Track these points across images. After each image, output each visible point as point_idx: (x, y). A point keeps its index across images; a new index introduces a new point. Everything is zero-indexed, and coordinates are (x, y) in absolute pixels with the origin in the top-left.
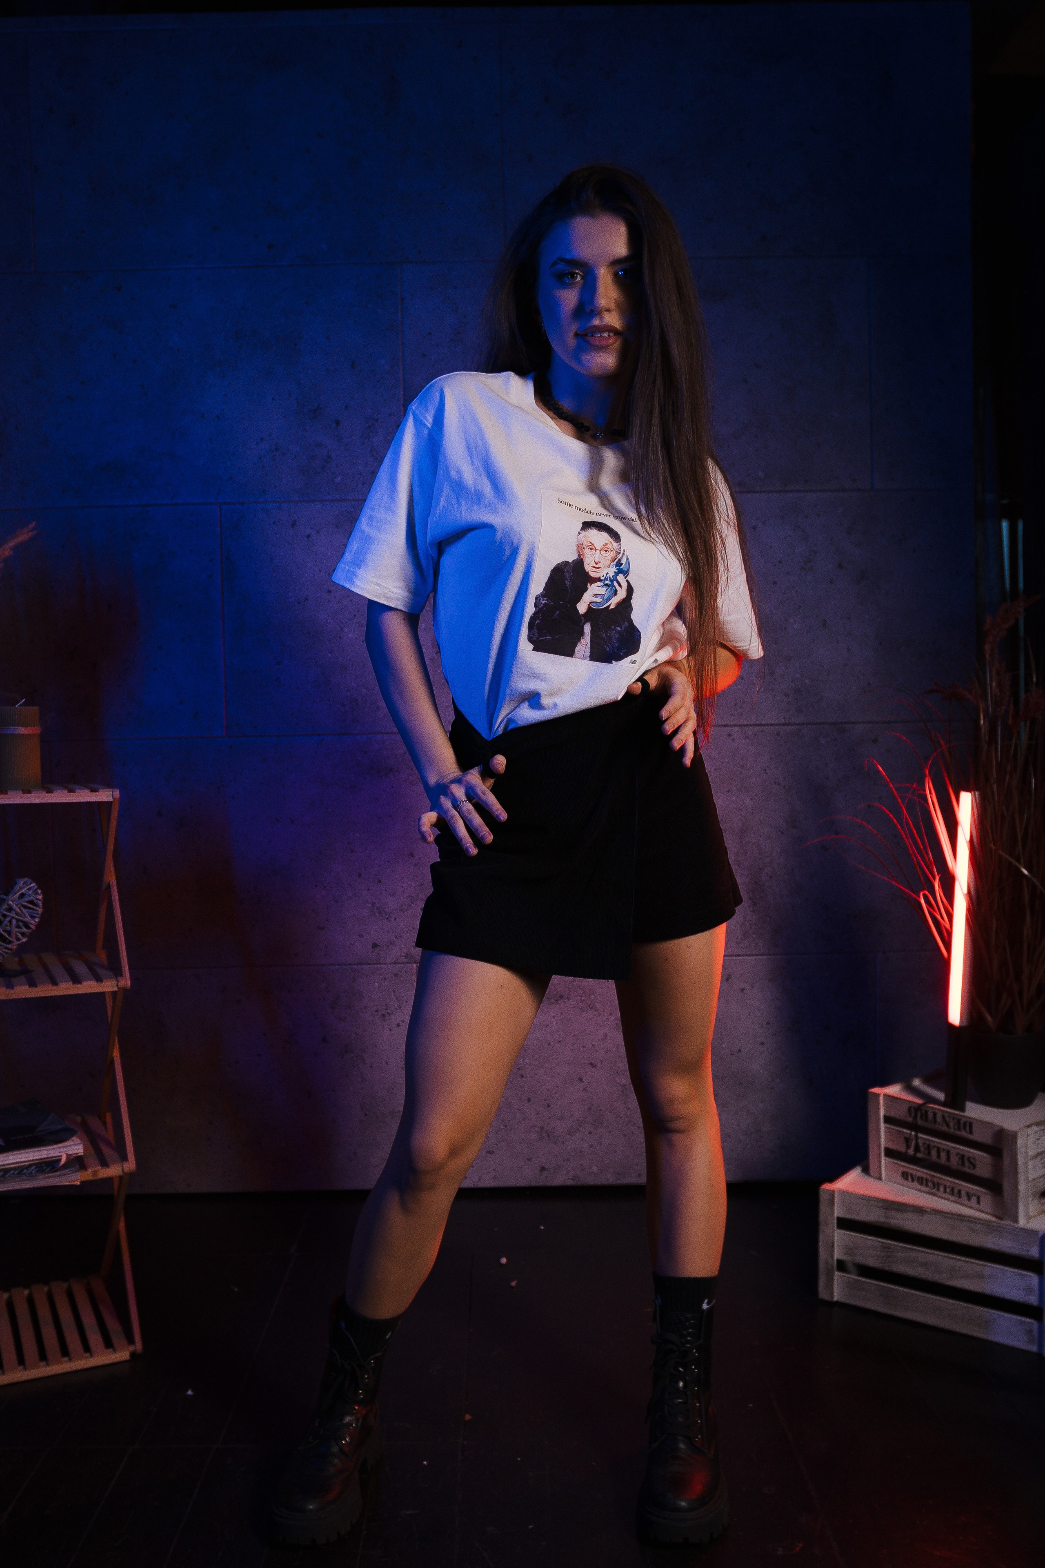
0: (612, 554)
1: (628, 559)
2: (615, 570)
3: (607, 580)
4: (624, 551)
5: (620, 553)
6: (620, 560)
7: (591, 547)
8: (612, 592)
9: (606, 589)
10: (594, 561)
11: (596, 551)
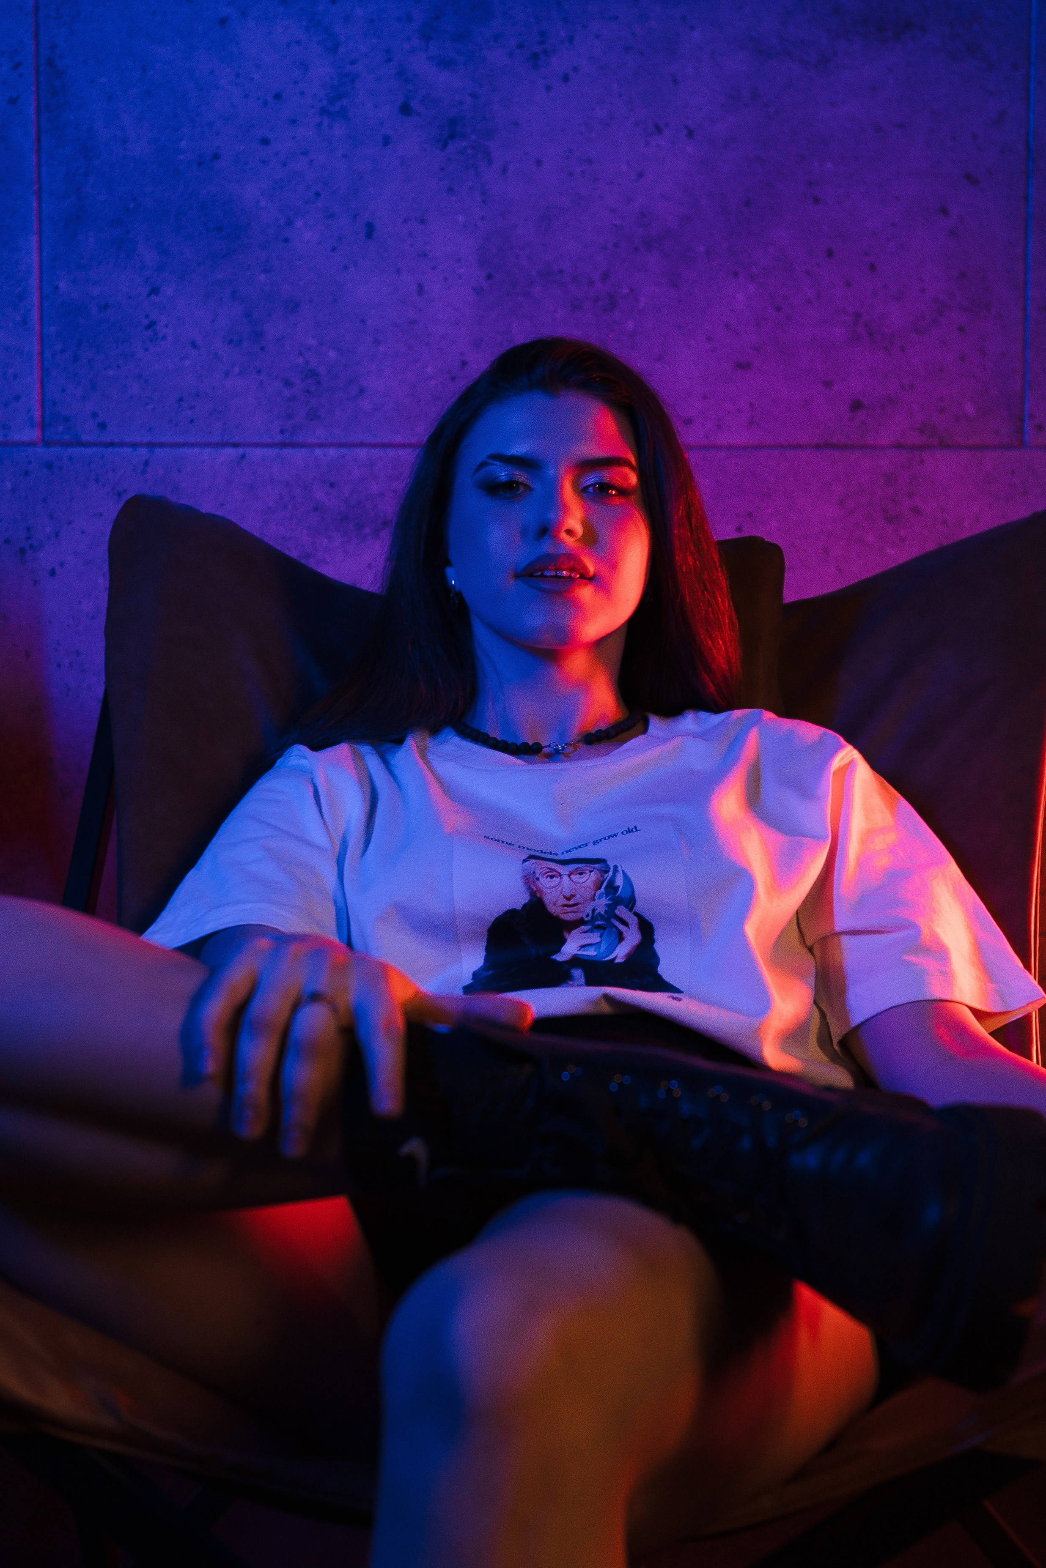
3: (597, 919)
6: (611, 883)
7: (550, 874)
8: (613, 937)
9: (599, 934)
10: (561, 896)
11: (561, 878)
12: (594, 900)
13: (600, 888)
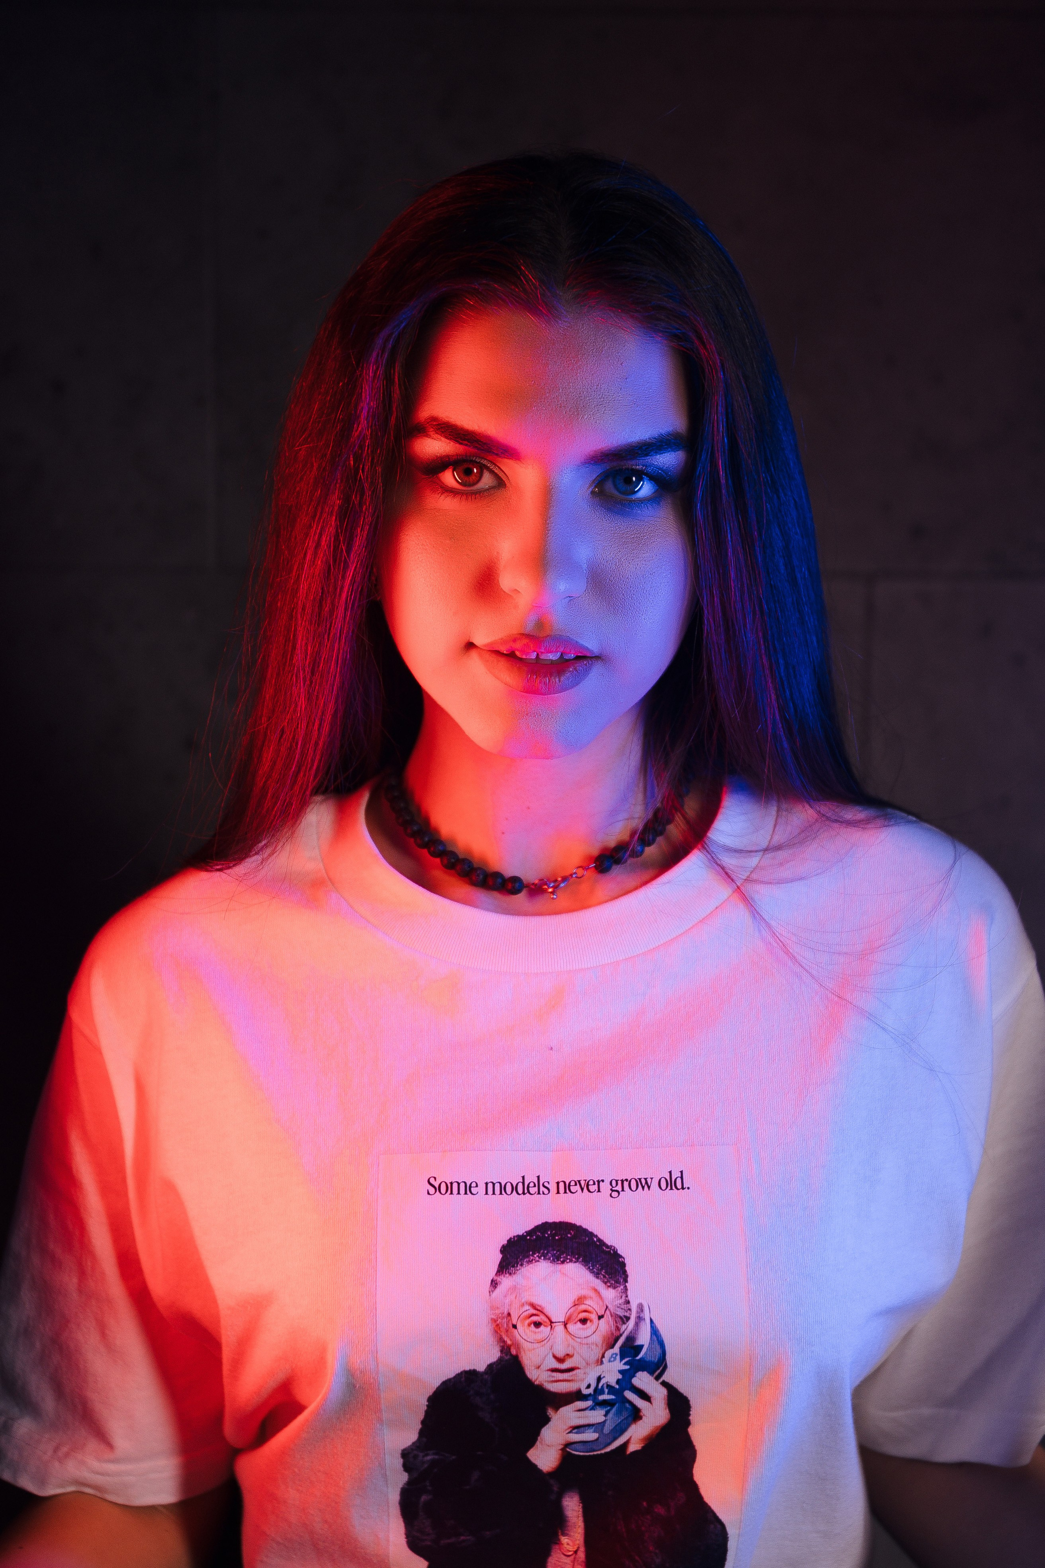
0: (605, 1326)
1: (655, 1332)
2: (619, 1365)
3: (602, 1392)
4: (641, 1308)
5: (628, 1318)
6: (631, 1339)
7: (534, 1318)
8: (625, 1414)
9: (603, 1412)
10: (551, 1354)
11: (551, 1327)
12: (602, 1363)
13: (612, 1347)
